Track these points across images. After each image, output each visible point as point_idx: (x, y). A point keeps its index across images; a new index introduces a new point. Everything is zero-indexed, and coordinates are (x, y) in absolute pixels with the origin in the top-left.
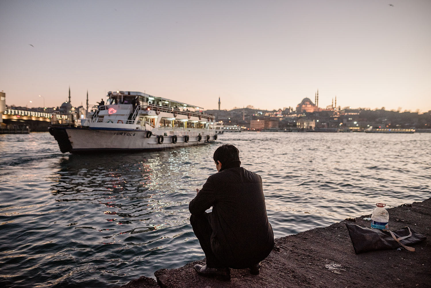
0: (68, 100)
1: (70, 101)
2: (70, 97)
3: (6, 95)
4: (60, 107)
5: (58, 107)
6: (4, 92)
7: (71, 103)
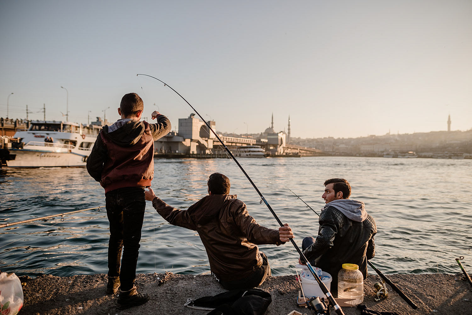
0: (271, 126)
1: (272, 127)
2: (272, 123)
3: (216, 123)
4: (264, 133)
5: (262, 133)
6: (214, 121)
7: (274, 129)
